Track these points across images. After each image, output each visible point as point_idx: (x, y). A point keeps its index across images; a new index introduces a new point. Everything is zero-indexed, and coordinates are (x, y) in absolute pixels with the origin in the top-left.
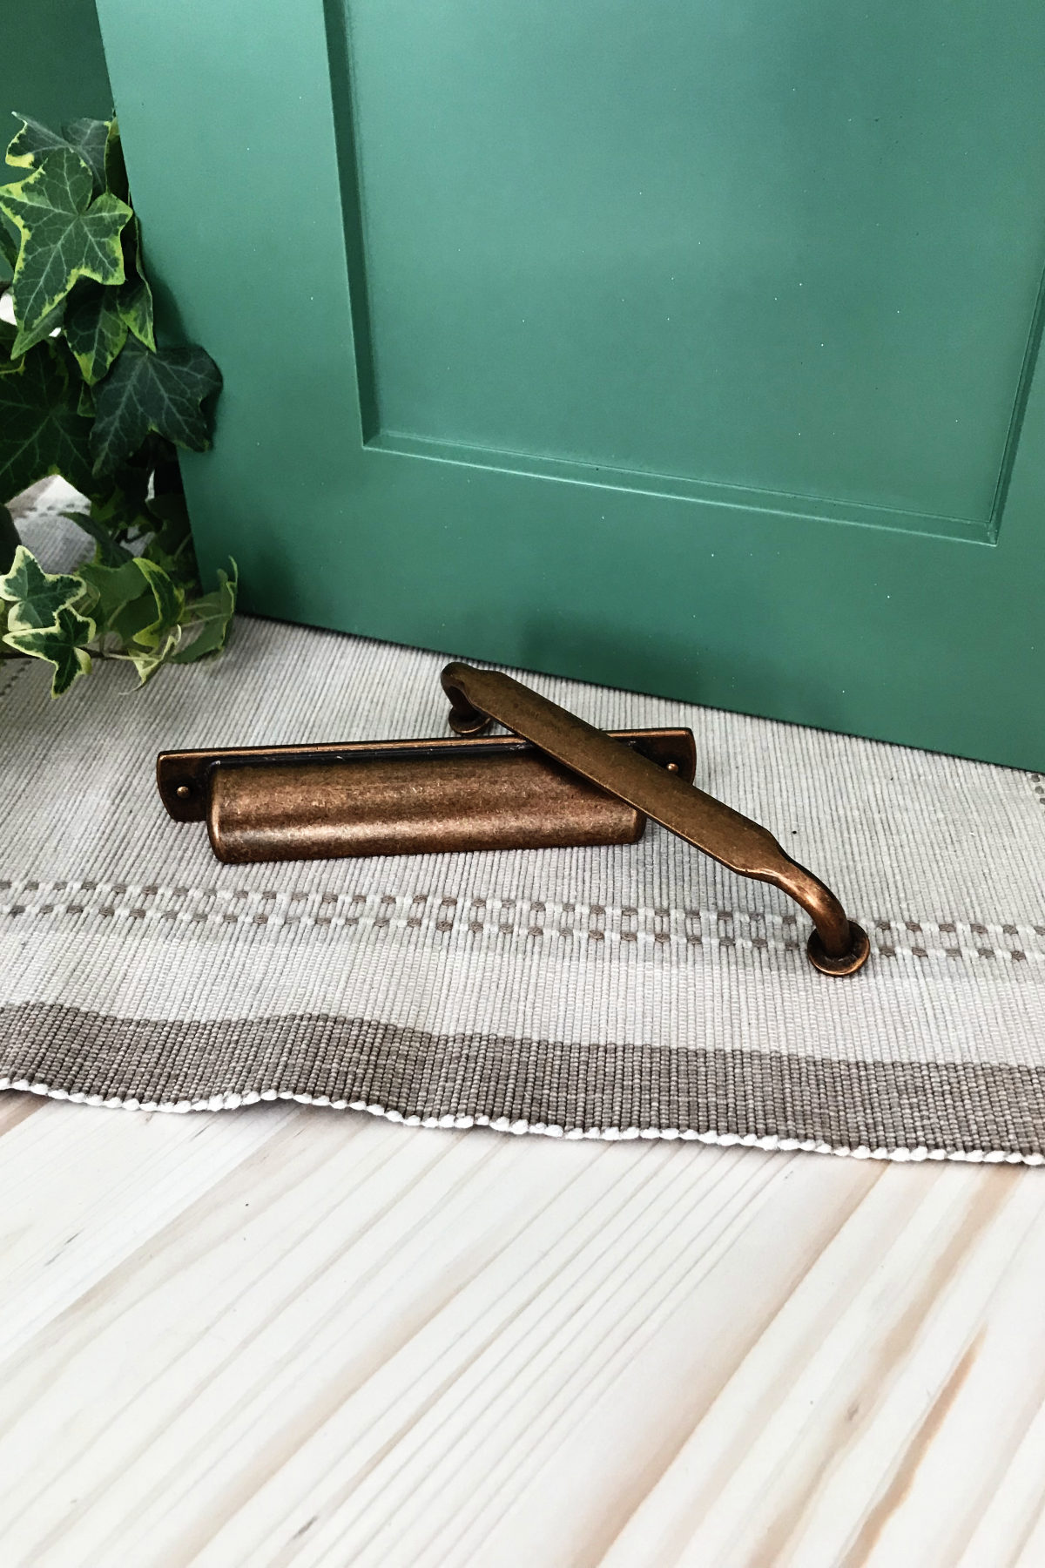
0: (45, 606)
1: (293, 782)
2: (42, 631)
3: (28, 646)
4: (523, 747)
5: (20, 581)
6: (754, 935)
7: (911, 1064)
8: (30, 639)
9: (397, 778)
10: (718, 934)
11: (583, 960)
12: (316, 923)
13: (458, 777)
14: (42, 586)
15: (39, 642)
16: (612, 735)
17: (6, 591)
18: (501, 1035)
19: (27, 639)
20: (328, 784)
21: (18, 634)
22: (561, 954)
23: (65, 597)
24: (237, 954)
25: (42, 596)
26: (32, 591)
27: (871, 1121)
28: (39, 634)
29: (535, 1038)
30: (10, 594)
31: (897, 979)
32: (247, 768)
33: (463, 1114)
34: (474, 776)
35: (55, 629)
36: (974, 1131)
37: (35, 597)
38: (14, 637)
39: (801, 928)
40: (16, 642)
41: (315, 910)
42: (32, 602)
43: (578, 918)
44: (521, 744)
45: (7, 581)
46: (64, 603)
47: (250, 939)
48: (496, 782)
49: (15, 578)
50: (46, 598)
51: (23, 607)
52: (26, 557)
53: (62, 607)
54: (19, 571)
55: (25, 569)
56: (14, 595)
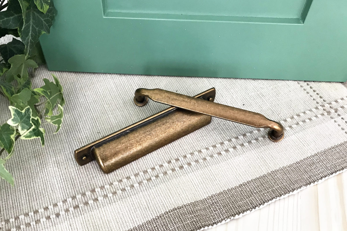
0: (27, 121)
1: (120, 144)
2: (31, 130)
3: (30, 137)
4: (175, 109)
5: (16, 118)
6: (254, 138)
7: (307, 157)
8: (29, 134)
9: (147, 131)
10: (246, 141)
11: (221, 162)
12: (148, 181)
13: (163, 124)
14: (23, 116)
15: (32, 134)
16: (196, 97)
17: (14, 123)
18: (218, 192)
19: (28, 135)
20: (130, 141)
21: (25, 134)
22: (215, 163)
23: (30, 115)
24: (134, 200)
25: (24, 119)
26: (21, 119)
27: (309, 176)
28: (30, 131)
29: (226, 189)
30: (15, 124)
31: (290, 137)
32: (104, 145)
33: (226, 219)
34: (167, 123)
35: (33, 127)
36: (330, 169)
37: (23, 120)
38: (24, 136)
39: (263, 132)
40: (26, 138)
41: (144, 178)
42: (23, 122)
43: (211, 151)
44: (174, 109)
45: (12, 120)
46: (30, 117)
47: (134, 194)
48: (174, 122)
49: (14, 118)
50: (25, 118)
51: (21, 125)
52: (14, 109)
53: (31, 119)
54: (14, 115)
55: (15, 113)
56: (17, 123)
